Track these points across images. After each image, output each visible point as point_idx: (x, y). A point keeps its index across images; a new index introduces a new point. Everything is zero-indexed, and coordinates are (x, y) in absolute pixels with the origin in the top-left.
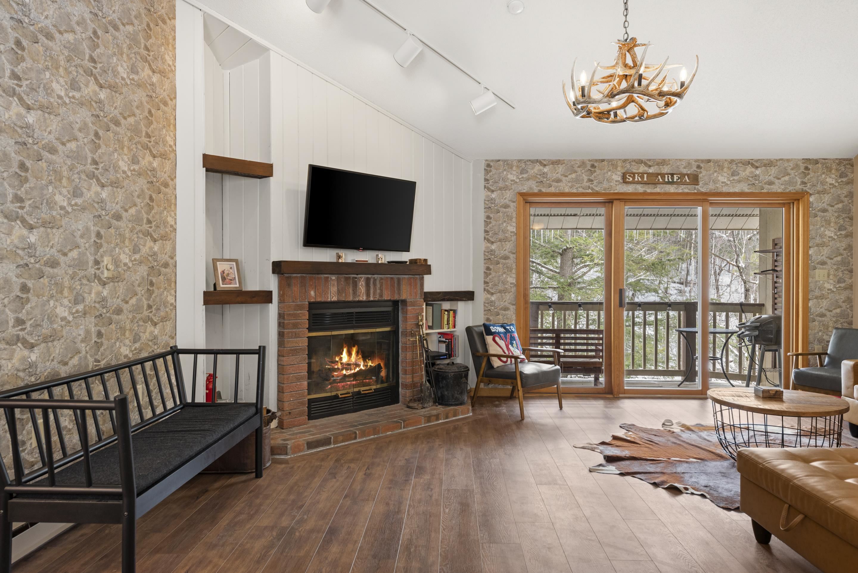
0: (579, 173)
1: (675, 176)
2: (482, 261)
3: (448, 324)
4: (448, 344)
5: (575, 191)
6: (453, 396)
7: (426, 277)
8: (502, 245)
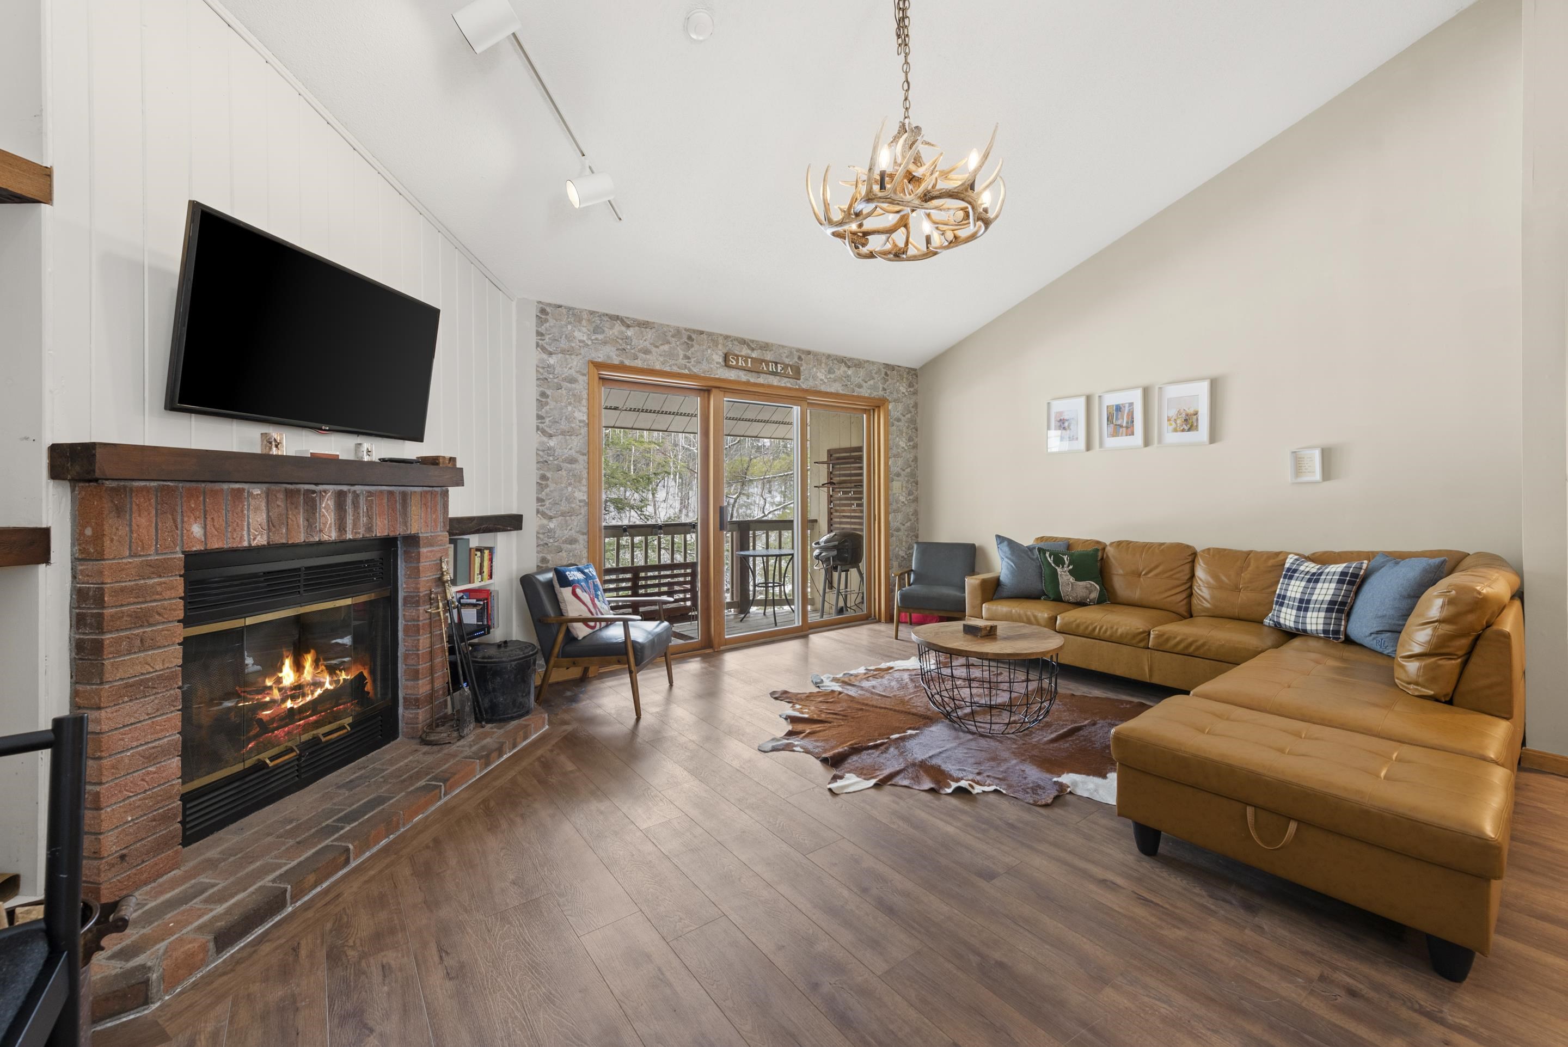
0: (674, 344)
1: (779, 365)
2: (534, 466)
3: (481, 573)
4: (483, 609)
5: (668, 369)
6: (514, 701)
7: (452, 491)
8: (566, 441)
